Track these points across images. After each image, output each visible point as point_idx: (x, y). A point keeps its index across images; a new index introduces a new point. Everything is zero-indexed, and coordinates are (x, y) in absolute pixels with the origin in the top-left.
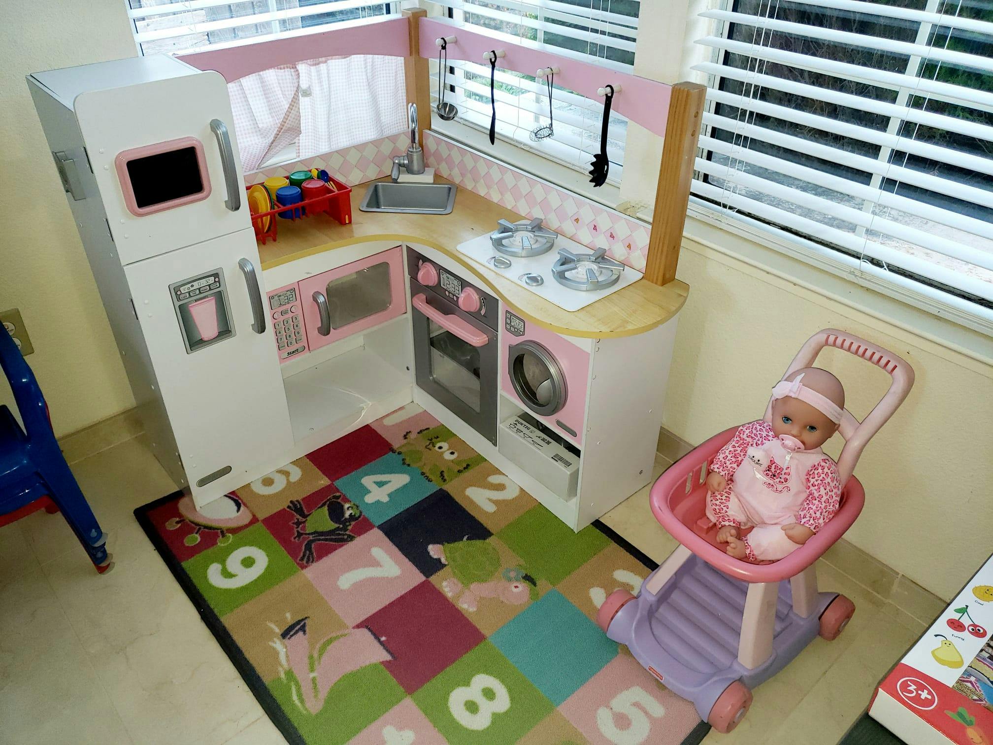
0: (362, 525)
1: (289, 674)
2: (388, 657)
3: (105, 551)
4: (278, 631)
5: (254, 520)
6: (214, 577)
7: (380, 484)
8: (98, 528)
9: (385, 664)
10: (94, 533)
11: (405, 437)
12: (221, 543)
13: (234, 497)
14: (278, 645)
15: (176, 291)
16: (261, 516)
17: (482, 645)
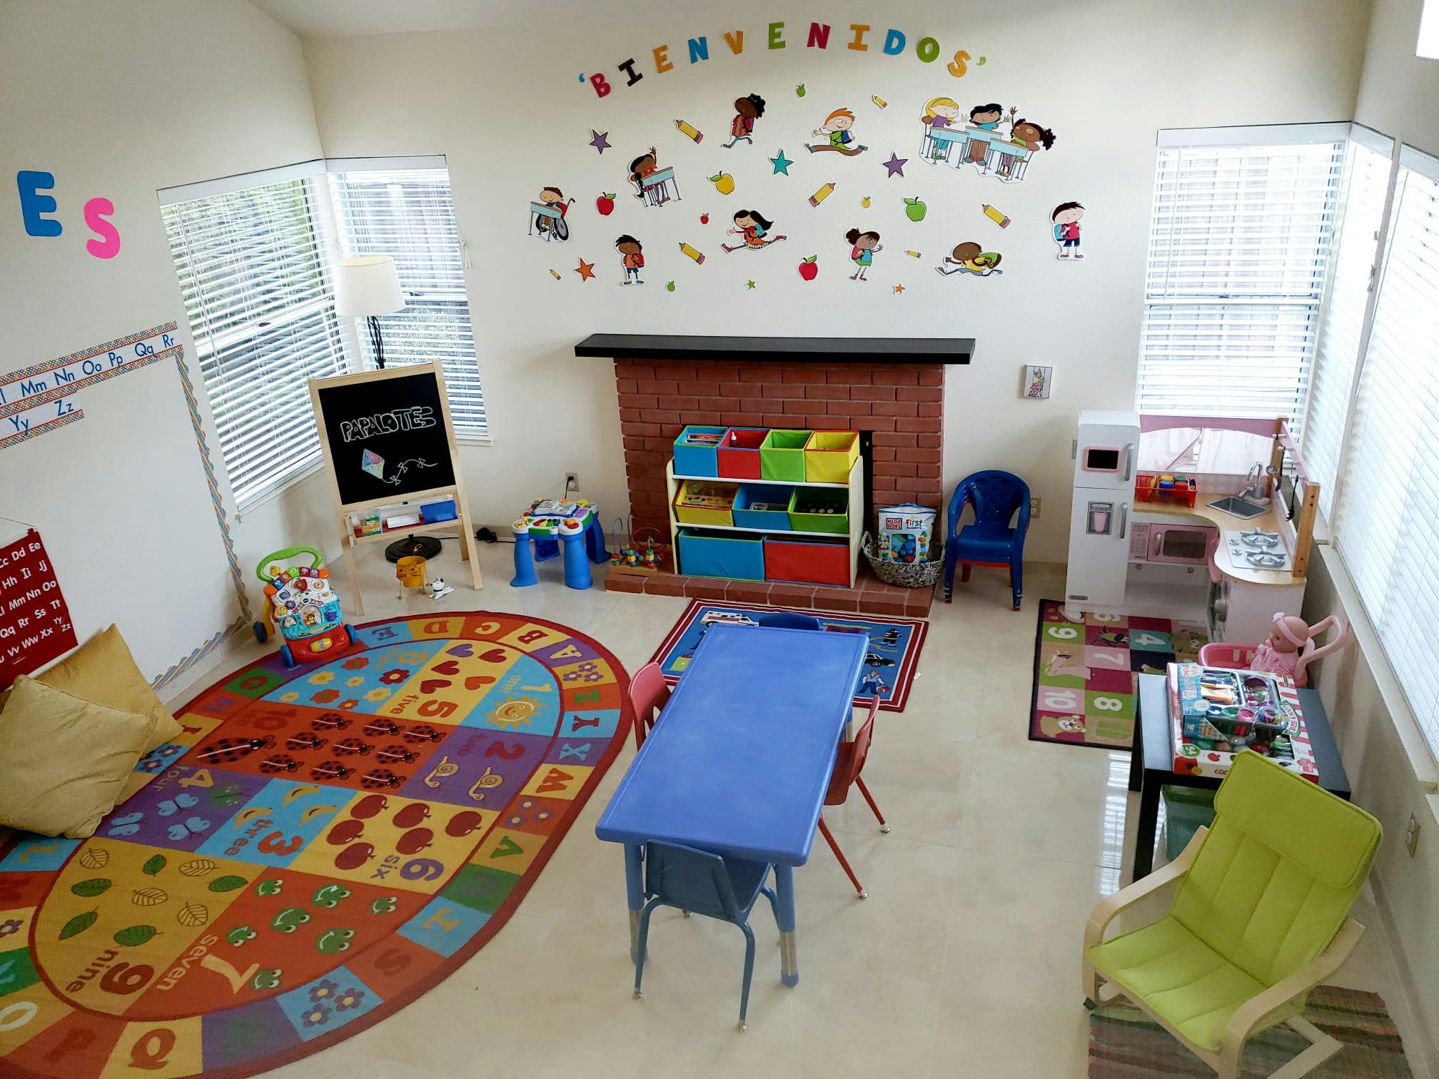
0: (1125, 645)
1: (1051, 665)
2: (1089, 678)
3: (1019, 602)
4: (1059, 653)
5: (1084, 624)
6: (1052, 631)
7: (1148, 639)
8: (1021, 590)
9: (1087, 681)
10: (1019, 591)
11: (1182, 631)
12: (1064, 624)
13: (1083, 614)
14: (1055, 657)
15: (1091, 504)
16: (1087, 624)
17: (1128, 695)
